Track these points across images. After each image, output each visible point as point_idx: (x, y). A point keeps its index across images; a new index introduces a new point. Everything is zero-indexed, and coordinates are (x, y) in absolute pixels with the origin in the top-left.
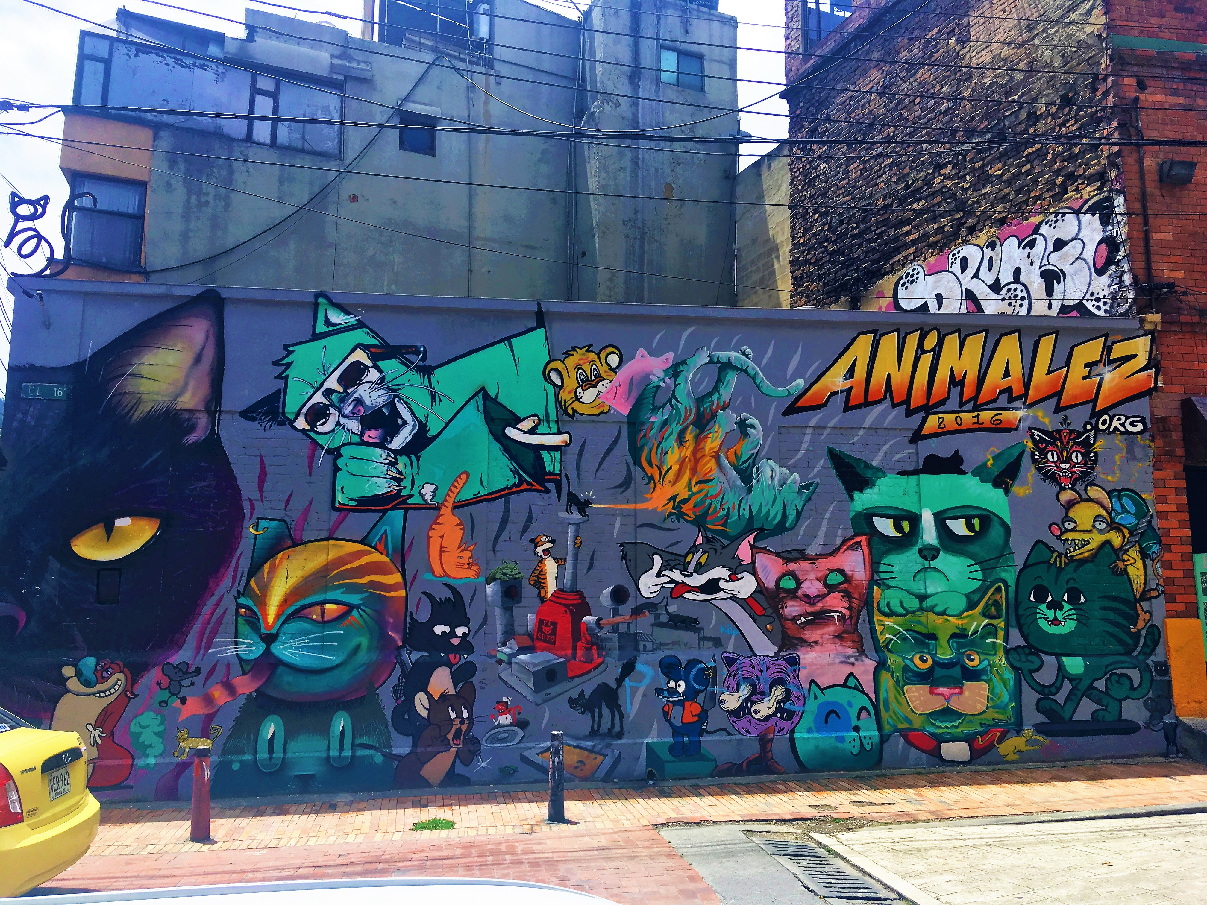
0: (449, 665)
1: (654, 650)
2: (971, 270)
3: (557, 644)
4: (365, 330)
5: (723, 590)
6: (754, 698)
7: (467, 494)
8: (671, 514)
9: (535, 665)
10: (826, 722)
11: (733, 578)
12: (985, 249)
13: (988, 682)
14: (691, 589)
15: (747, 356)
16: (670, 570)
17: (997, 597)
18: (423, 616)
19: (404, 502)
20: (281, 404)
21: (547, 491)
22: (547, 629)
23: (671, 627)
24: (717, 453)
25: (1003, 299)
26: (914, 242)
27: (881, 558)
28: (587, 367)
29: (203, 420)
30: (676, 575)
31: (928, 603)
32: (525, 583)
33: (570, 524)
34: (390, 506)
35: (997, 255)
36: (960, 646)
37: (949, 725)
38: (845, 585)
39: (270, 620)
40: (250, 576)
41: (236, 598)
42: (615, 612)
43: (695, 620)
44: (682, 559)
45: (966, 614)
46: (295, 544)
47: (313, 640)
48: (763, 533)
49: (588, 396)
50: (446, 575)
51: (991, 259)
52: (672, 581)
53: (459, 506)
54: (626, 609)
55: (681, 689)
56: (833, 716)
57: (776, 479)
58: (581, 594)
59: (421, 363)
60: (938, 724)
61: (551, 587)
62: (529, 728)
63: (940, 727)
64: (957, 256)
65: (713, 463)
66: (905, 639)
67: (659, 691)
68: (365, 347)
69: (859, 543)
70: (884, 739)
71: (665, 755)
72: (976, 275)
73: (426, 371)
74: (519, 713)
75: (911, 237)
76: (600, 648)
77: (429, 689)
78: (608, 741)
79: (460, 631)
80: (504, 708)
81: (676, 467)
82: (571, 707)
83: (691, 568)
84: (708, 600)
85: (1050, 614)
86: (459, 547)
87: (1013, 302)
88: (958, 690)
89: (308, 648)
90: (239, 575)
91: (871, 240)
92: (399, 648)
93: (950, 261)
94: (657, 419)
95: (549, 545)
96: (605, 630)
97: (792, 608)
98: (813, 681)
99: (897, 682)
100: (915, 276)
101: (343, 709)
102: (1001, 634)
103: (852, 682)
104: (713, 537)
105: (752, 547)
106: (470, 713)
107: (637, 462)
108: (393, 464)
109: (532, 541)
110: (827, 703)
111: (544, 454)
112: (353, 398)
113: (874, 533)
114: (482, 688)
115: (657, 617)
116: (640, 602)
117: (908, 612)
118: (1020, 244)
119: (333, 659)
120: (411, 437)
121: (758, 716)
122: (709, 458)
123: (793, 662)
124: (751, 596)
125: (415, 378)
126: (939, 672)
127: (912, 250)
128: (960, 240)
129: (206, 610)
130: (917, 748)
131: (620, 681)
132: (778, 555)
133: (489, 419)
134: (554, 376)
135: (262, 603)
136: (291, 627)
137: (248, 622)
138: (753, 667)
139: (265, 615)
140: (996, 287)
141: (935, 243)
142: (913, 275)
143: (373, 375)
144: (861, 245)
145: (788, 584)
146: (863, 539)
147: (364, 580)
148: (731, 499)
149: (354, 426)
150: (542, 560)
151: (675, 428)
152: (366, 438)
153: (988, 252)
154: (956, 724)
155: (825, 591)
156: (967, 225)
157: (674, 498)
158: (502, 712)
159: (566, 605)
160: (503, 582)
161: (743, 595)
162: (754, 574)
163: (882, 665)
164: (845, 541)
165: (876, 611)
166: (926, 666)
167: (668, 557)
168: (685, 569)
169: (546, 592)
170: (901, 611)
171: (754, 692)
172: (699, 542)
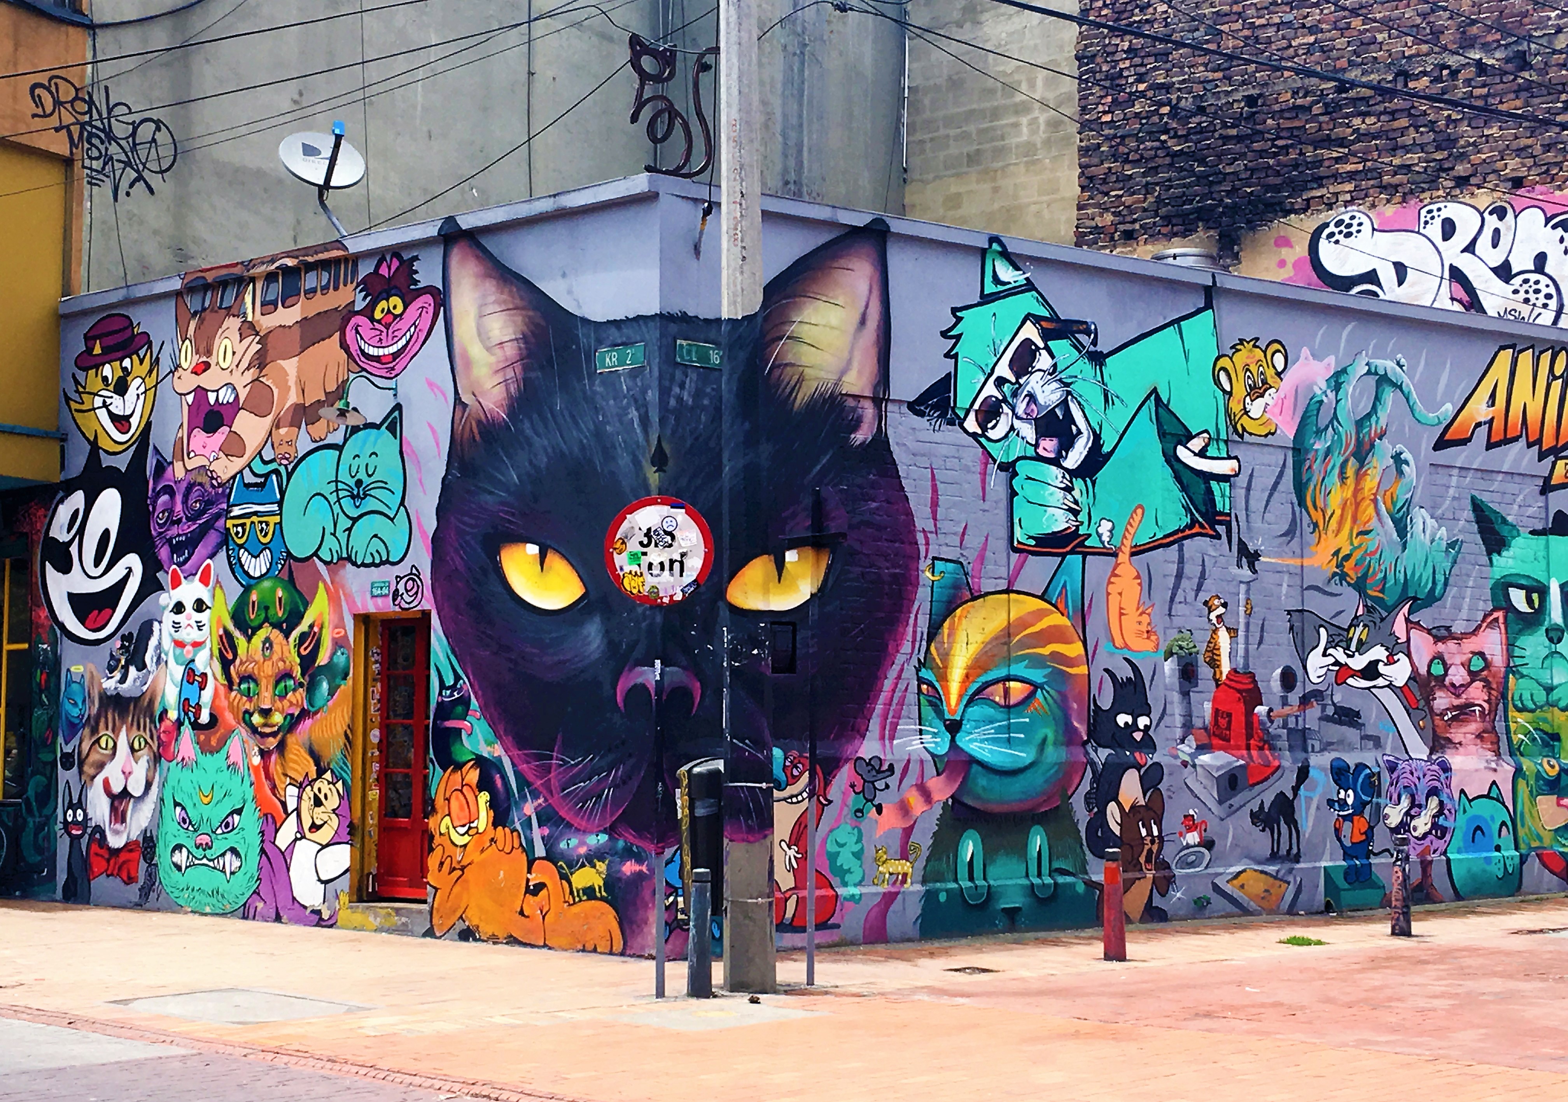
0: (1138, 767)
1: (1322, 750)
2: (1461, 238)
3: (1232, 742)
4: (1034, 293)
5: (1381, 675)
6: (1413, 812)
7: (1143, 539)
8: (1335, 574)
9: (1218, 769)
10: (1473, 841)
11: (1390, 661)
12: (1486, 215)
14: (1354, 674)
15: (1401, 367)
16: (1335, 648)
18: (1106, 703)
19: (1082, 544)
20: (952, 394)
21: (1218, 537)
22: (1223, 722)
23: (1336, 722)
24: (1375, 495)
25: (1516, 292)
26: (1352, 176)
27: (1515, 638)
28: (1253, 368)
29: (869, 411)
30: (1339, 654)
31: (1555, 695)
32: (1201, 658)
33: (1241, 582)
34: (1068, 549)
35: (1508, 228)
38: (1485, 673)
39: (953, 702)
40: (929, 642)
41: (918, 670)
42: (1285, 702)
43: (1358, 714)
44: (1345, 634)
46: (974, 598)
47: (998, 730)
48: (1418, 603)
49: (1256, 408)
50: (1126, 646)
51: (1497, 232)
52: (1337, 663)
53: (1137, 551)
54: (1294, 697)
55: (1350, 801)
56: (1478, 833)
57: (1428, 534)
58: (1253, 676)
59: (1092, 348)
60: (1563, 842)
61: (1226, 667)
62: (1215, 849)
63: (1563, 845)
64: (1435, 213)
65: (1371, 510)
66: (1534, 739)
67: (1330, 803)
68: (1037, 320)
69: (1496, 620)
71: (1341, 883)
72: (1470, 248)
73: (1098, 359)
74: (1205, 830)
75: (1349, 167)
76: (1272, 748)
77: (1120, 799)
78: (1288, 865)
79: (1143, 721)
80: (1190, 824)
81: (1338, 512)
82: (1253, 823)
83: (1353, 647)
84: (1369, 688)
86: (1138, 609)
87: (1532, 296)
89: (994, 741)
90: (918, 639)
91: (1262, 153)
92: (1084, 744)
93: (1423, 220)
94: (1320, 446)
95: (1221, 610)
96: (1275, 725)
97: (1442, 701)
98: (1462, 791)
99: (1531, 792)
100: (1353, 229)
101: (1038, 823)
103: (1494, 794)
104: (1372, 607)
105: (1407, 620)
106: (1160, 830)
107: (1302, 503)
108: (1069, 489)
109: (1206, 603)
110: (1476, 817)
111: (1214, 484)
112: (1025, 393)
113: (1510, 608)
114: (1170, 797)
115: (1324, 709)
117: (1537, 707)
118: (1548, 221)
119: (1025, 756)
120: (1085, 453)
121: (1415, 834)
122: (1368, 502)
123: (1446, 768)
124: (1406, 684)
125: (1085, 368)
126: (1564, 780)
127: (1349, 187)
128: (1441, 193)
129: (888, 684)
130: (1551, 872)
131: (1296, 789)
132: (1429, 632)
133: (1162, 434)
134: (1223, 376)
135: (943, 678)
136: (975, 711)
137: (931, 703)
138: (1412, 773)
139: (947, 693)
140: (1504, 272)
141: (1396, 187)
142: (1349, 226)
143: (1043, 361)
144: (1243, 156)
145: (1437, 670)
146: (1500, 614)
147: (1046, 651)
148: (1388, 558)
149: (1028, 431)
150: (1215, 631)
151: (1337, 460)
152: (1040, 451)
153: (1492, 221)
155: (1468, 679)
156: (1453, 173)
157: (1336, 553)
158: (1190, 829)
159: (1239, 691)
160: (1180, 658)
161: (1400, 683)
162: (1409, 655)
163: (1518, 772)
164: (1485, 617)
165: (1510, 706)
166: (1553, 773)
167: (1333, 631)
168: (1348, 648)
169: (1221, 673)
170: (1531, 706)
171: (1413, 804)
172: (1360, 612)
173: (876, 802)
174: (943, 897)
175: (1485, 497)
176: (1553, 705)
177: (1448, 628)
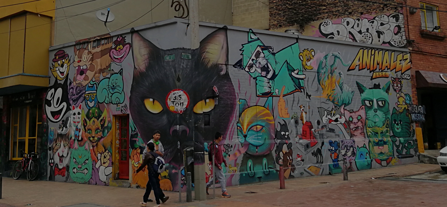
0: (286, 144)
1: (327, 138)
2: (351, 26)
3: (307, 137)
4: (259, 40)
6: (347, 151)
7: (285, 93)
8: (327, 99)
9: (304, 143)
10: (361, 157)
11: (341, 118)
12: (356, 20)
13: (388, 145)
14: (333, 121)
15: (339, 54)
16: (328, 115)
17: (388, 122)
18: (279, 129)
19: (272, 95)
20: (242, 63)
21: (302, 92)
22: (305, 133)
23: (329, 132)
24: (335, 82)
25: (363, 36)
26: (327, 13)
27: (367, 112)
28: (308, 55)
29: (224, 67)
30: (329, 117)
31: (376, 124)
32: (299, 119)
33: (307, 102)
34: (269, 96)
35: (360, 23)
36: (382, 135)
37: (382, 156)
38: (361, 120)
39: (245, 131)
40: (239, 117)
41: (237, 124)
42: (318, 128)
43: (334, 130)
44: (330, 112)
45: (383, 127)
46: (249, 107)
47: (255, 137)
48: (346, 105)
49: (309, 64)
50: (283, 117)
51: (358, 24)
52: (329, 119)
53: (284, 96)
54: (320, 127)
55: (333, 149)
56: (362, 155)
57: (347, 89)
58: (311, 122)
59: (272, 52)
60: (380, 156)
61: (305, 121)
62: (304, 161)
63: (380, 157)
64: (345, 20)
65: (335, 85)
66: (373, 134)
67: (329, 150)
68: (260, 46)
69: (363, 108)
70: (372, 161)
71: (332, 168)
72: (353, 27)
73: (274, 54)
74: (302, 157)
75: (326, 11)
76: (316, 138)
77: (283, 151)
78: (321, 164)
79: (287, 133)
80: (298, 156)
81: (327, 86)
82: (312, 155)
83: (332, 115)
84: (336, 124)
85: (397, 126)
86: (285, 108)
87: (366, 37)
88: (383, 147)
89: (254, 139)
90: (237, 117)
92: (274, 139)
93: (342, 21)
94: (323, 71)
95: (303, 108)
96: (316, 133)
97: (352, 126)
98: (358, 146)
99: (372, 145)
101: (265, 157)
102: (389, 132)
103: (365, 146)
104: (336, 106)
105: (344, 109)
106: (292, 158)
107: (319, 84)
108: (269, 83)
109: (300, 107)
110: (361, 152)
111: (300, 80)
112: (258, 62)
113: (366, 105)
114: (294, 150)
115: (327, 129)
116: (323, 124)
117: (373, 127)
118: (369, 21)
119: (261, 142)
120: (272, 75)
121: (348, 156)
122: (334, 83)
123: (354, 142)
124: (344, 123)
125: (271, 56)
126: (380, 143)
127: (327, 15)
128: (346, 16)
129: (230, 127)
130: (378, 163)
131: (321, 147)
132: (349, 111)
133: (289, 70)
134: (301, 57)
135: (243, 125)
136: (250, 132)
137: (240, 131)
138: (347, 143)
139: (244, 129)
140: (360, 32)
141: (336, 15)
142: (327, 23)
143: (262, 55)
145: (351, 119)
146: (363, 107)
147: (265, 118)
149: (259, 70)
150: (302, 113)
151: (327, 74)
152: (262, 75)
153: (357, 21)
154: (383, 156)
155: (358, 121)
156: (348, 12)
157: (328, 95)
158: (299, 157)
159: (308, 126)
160: (295, 119)
161: (343, 123)
162: (344, 116)
163: (370, 141)
164: (361, 107)
165: (367, 127)
166: (377, 141)
167: (328, 112)
168: (331, 115)
169: (304, 122)
170: (371, 126)
171: (347, 149)
172: (333, 107)
173: (229, 154)
174: (244, 175)
175: (359, 81)
176: (376, 126)
177: (353, 110)
